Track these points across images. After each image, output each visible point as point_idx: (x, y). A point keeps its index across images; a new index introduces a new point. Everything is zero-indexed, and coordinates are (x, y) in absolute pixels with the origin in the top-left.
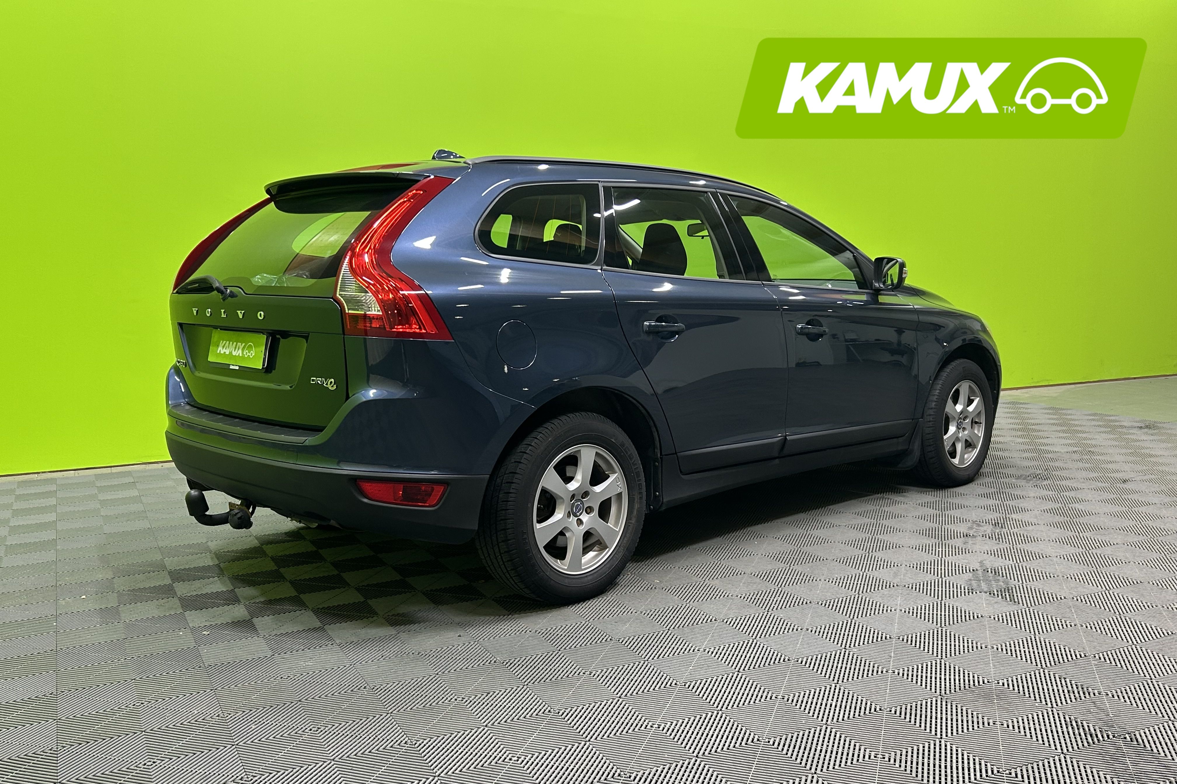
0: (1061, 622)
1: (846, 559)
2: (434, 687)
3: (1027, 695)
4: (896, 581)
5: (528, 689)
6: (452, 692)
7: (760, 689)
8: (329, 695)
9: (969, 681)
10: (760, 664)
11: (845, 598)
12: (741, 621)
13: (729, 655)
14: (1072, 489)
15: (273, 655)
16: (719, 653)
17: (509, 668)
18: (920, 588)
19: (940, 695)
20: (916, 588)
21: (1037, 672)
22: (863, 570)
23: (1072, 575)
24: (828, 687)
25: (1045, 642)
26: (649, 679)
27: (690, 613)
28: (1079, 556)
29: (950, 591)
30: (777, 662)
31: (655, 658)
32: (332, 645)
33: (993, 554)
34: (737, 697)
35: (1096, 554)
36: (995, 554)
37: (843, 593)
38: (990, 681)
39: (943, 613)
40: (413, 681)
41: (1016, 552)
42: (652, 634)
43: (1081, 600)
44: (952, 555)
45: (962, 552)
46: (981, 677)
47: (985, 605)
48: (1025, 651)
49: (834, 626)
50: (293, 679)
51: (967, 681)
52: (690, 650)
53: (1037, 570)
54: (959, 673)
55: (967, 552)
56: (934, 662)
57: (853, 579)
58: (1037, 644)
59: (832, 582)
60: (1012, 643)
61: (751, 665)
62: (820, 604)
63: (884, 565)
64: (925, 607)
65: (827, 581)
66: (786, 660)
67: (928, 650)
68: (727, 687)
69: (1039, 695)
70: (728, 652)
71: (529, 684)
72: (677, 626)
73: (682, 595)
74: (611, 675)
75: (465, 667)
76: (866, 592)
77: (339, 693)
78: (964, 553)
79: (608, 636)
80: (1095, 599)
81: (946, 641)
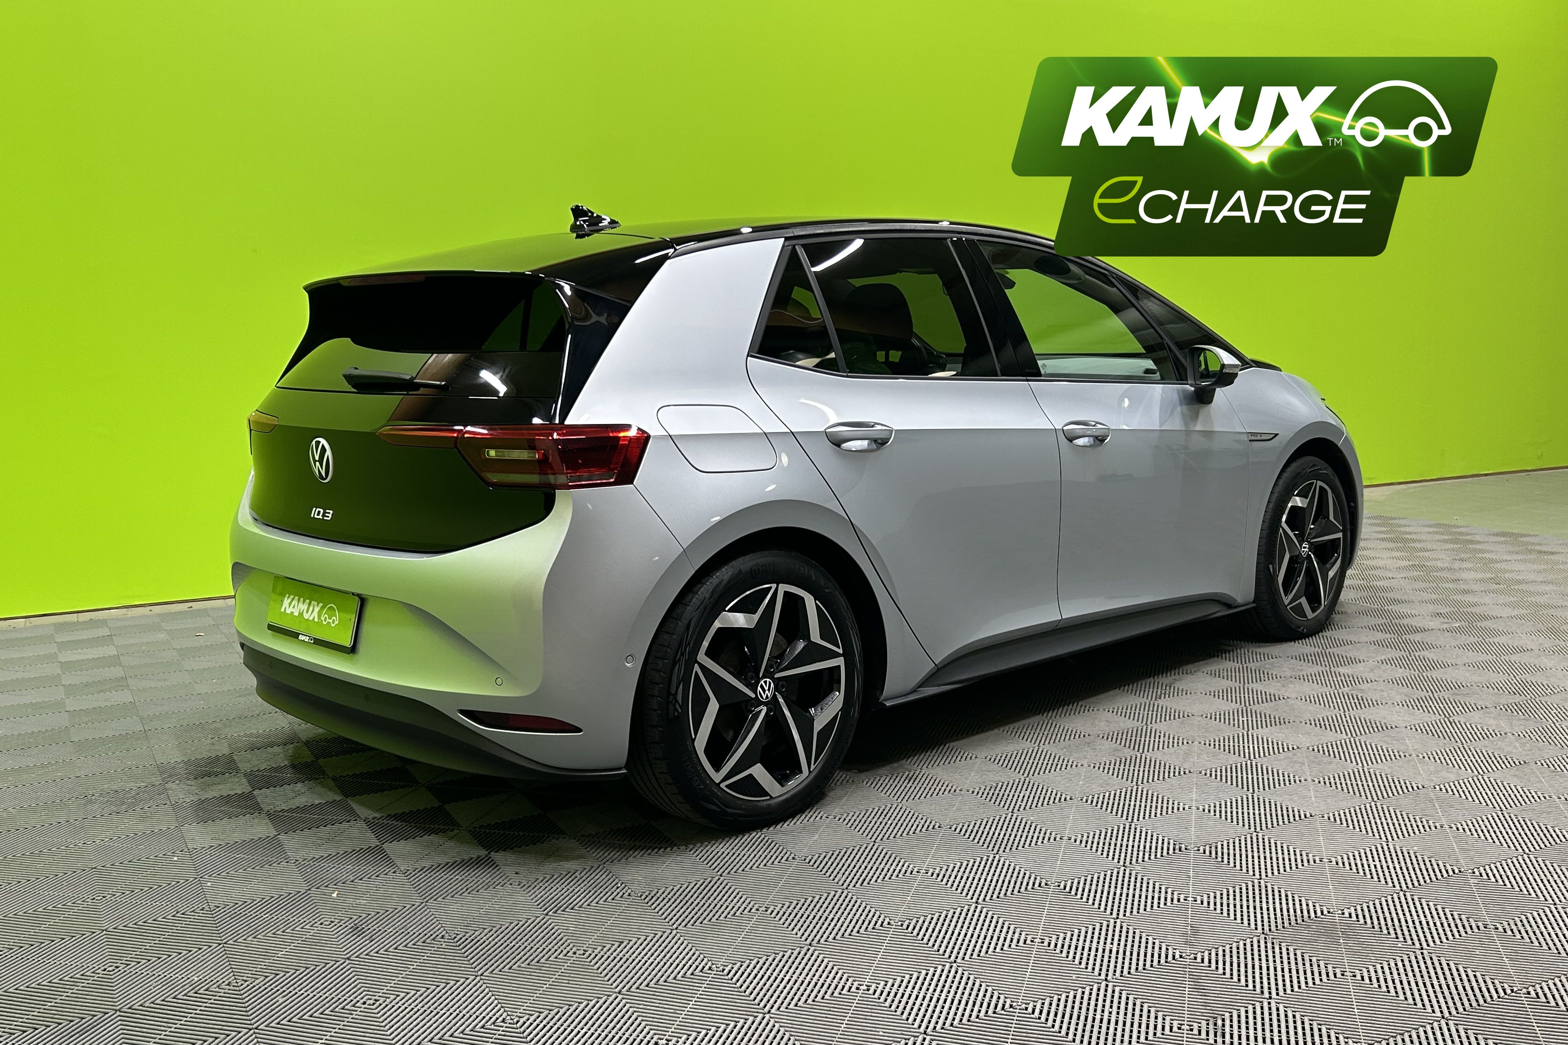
0: (1422, 822)
1: (1115, 734)
2: (542, 934)
3: (1385, 932)
4: (1187, 766)
5: (678, 935)
6: (569, 941)
7: (1009, 928)
8: (391, 950)
9: (1302, 912)
10: (1007, 890)
11: (1119, 791)
12: (976, 828)
13: (961, 879)
14: (1416, 630)
15: (309, 890)
16: (947, 876)
17: (649, 904)
18: (1221, 776)
19: (1263, 933)
20: (1216, 775)
21: (1395, 896)
22: (1141, 751)
23: (1429, 753)
24: (1105, 923)
25: (1402, 853)
26: (850, 917)
27: (904, 817)
28: (1436, 726)
29: (1263, 779)
30: (1029, 887)
31: (858, 885)
32: (394, 873)
33: (1318, 725)
34: (977, 942)
35: (1459, 722)
36: (1320, 724)
37: (1116, 784)
38: (1332, 910)
39: (1257, 812)
40: (513, 925)
41: (1349, 721)
42: (852, 848)
43: (1446, 790)
44: (1262, 727)
45: (1275, 722)
46: (1317, 905)
47: (1313, 799)
48: (1375, 866)
49: (1106, 832)
50: (339, 925)
51: (1298, 912)
52: (906, 871)
53: (1381, 746)
54: (1287, 900)
55: (1282, 722)
56: (1250, 884)
57: (1128, 763)
58: (1391, 855)
59: (1099, 768)
60: (1356, 853)
61: (993, 893)
62: (1084, 800)
63: (1169, 742)
64: (1231, 802)
65: (1092, 767)
66: (1043, 884)
67: (1241, 867)
68: (962, 927)
69: (1402, 930)
70: (960, 874)
71: (680, 928)
72: (887, 836)
73: (890, 791)
74: (795, 911)
75: (587, 903)
76: (1148, 782)
77: (405, 946)
78: (1278, 723)
79: (789, 853)
80: (1464, 788)
81: (1265, 852)
